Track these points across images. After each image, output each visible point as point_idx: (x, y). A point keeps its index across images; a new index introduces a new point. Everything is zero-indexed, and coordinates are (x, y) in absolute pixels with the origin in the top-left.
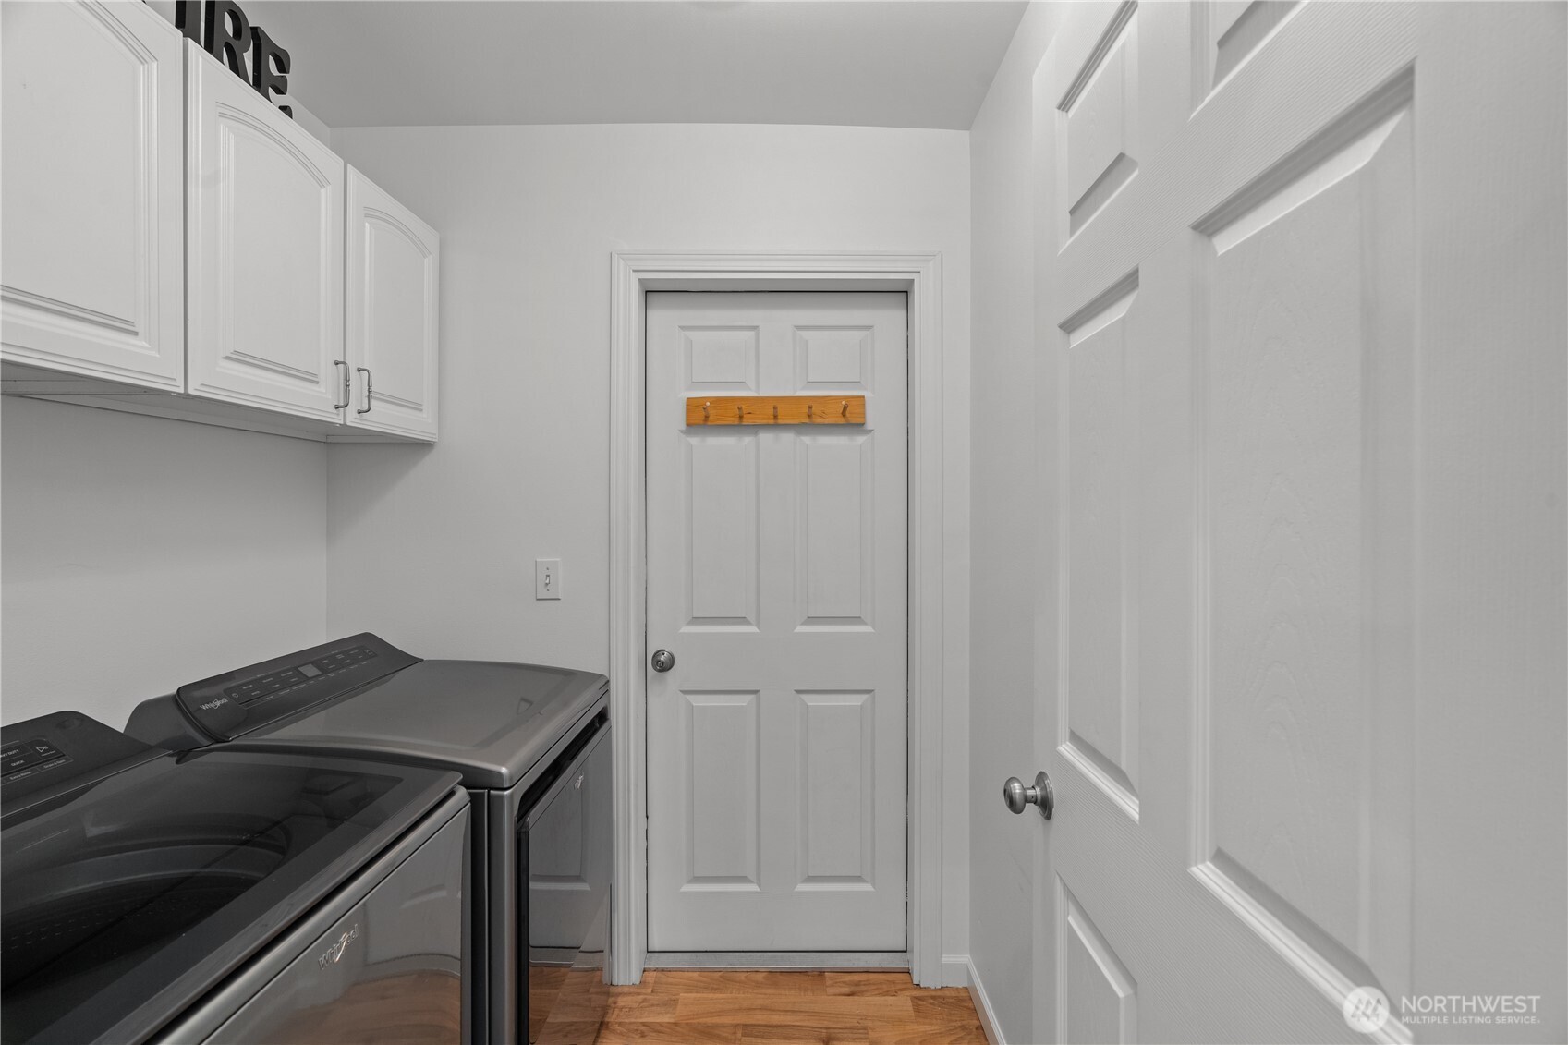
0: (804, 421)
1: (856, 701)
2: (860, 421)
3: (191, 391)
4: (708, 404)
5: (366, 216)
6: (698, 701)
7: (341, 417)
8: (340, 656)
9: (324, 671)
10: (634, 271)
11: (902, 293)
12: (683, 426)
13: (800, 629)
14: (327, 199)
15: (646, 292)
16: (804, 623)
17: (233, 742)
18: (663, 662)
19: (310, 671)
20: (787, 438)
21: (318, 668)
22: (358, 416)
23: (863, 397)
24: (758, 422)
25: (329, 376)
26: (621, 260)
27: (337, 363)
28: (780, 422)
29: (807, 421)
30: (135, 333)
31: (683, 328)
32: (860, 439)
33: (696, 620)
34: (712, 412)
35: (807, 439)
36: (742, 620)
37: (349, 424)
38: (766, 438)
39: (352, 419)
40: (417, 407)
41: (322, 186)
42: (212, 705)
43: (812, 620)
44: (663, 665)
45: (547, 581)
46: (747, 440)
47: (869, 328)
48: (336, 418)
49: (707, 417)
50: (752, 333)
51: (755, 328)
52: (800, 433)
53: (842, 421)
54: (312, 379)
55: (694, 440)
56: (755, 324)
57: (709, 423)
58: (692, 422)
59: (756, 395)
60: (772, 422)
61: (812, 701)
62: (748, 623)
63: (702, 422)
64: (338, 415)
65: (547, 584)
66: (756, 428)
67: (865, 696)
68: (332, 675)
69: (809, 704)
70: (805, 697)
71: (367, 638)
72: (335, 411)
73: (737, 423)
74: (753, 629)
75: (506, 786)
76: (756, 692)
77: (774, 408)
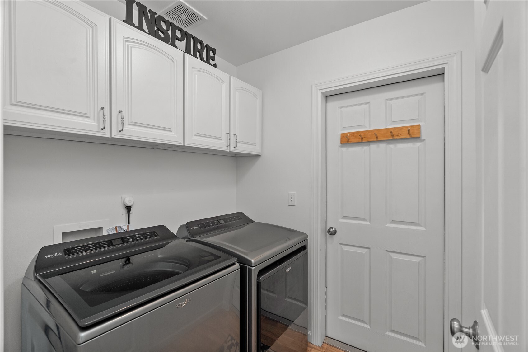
0: (390, 138)
1: (417, 260)
2: (417, 136)
3: (185, 145)
4: (349, 135)
5: (237, 90)
6: (346, 248)
7: (229, 149)
8: (231, 218)
9: (225, 222)
10: (319, 90)
11: (440, 75)
12: (340, 144)
13: (388, 225)
14: (224, 87)
15: (326, 97)
16: (390, 223)
17: (195, 239)
18: (331, 232)
19: (222, 222)
20: (383, 146)
21: (224, 221)
22: (234, 148)
23: (420, 125)
24: (370, 140)
25: (225, 138)
26: (315, 87)
27: (227, 134)
28: (379, 139)
29: (391, 138)
30: (171, 131)
31: (340, 108)
32: (418, 144)
33: (345, 217)
34: (350, 138)
35: (392, 146)
36: (363, 219)
37: (231, 151)
38: (373, 146)
39: (232, 150)
40: (254, 145)
41: (223, 84)
42: (194, 228)
43: (394, 222)
44: (332, 233)
45: (291, 200)
46: (366, 148)
47: (423, 94)
48: (227, 149)
49: (348, 140)
50: (367, 105)
51: (369, 103)
52: (389, 144)
53: (408, 136)
54: (220, 139)
55: (344, 149)
56: (369, 101)
57: (349, 142)
58: (343, 142)
59: (369, 130)
60: (375, 140)
61: (394, 256)
62: (366, 220)
63: (346, 142)
64: (228, 148)
65: (291, 201)
66: (369, 143)
67: (421, 259)
68: (227, 223)
69: (393, 257)
70: (391, 254)
71: (241, 214)
72: (227, 147)
73: (360, 141)
74: (368, 223)
75: (252, 266)
76: (369, 248)
77: (375, 134)
